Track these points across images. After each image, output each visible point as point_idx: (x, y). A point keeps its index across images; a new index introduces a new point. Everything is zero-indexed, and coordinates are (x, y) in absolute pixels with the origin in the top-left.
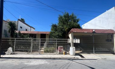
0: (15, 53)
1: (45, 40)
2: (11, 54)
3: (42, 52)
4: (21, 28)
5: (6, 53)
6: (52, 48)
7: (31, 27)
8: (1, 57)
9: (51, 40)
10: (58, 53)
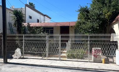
0: (24, 57)
1: (68, 37)
2: (20, 58)
3: (64, 57)
4: (30, 17)
5: (13, 56)
6: (80, 51)
7: (45, 15)
8: (8, 61)
9: (79, 37)
10: (92, 60)
